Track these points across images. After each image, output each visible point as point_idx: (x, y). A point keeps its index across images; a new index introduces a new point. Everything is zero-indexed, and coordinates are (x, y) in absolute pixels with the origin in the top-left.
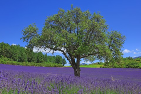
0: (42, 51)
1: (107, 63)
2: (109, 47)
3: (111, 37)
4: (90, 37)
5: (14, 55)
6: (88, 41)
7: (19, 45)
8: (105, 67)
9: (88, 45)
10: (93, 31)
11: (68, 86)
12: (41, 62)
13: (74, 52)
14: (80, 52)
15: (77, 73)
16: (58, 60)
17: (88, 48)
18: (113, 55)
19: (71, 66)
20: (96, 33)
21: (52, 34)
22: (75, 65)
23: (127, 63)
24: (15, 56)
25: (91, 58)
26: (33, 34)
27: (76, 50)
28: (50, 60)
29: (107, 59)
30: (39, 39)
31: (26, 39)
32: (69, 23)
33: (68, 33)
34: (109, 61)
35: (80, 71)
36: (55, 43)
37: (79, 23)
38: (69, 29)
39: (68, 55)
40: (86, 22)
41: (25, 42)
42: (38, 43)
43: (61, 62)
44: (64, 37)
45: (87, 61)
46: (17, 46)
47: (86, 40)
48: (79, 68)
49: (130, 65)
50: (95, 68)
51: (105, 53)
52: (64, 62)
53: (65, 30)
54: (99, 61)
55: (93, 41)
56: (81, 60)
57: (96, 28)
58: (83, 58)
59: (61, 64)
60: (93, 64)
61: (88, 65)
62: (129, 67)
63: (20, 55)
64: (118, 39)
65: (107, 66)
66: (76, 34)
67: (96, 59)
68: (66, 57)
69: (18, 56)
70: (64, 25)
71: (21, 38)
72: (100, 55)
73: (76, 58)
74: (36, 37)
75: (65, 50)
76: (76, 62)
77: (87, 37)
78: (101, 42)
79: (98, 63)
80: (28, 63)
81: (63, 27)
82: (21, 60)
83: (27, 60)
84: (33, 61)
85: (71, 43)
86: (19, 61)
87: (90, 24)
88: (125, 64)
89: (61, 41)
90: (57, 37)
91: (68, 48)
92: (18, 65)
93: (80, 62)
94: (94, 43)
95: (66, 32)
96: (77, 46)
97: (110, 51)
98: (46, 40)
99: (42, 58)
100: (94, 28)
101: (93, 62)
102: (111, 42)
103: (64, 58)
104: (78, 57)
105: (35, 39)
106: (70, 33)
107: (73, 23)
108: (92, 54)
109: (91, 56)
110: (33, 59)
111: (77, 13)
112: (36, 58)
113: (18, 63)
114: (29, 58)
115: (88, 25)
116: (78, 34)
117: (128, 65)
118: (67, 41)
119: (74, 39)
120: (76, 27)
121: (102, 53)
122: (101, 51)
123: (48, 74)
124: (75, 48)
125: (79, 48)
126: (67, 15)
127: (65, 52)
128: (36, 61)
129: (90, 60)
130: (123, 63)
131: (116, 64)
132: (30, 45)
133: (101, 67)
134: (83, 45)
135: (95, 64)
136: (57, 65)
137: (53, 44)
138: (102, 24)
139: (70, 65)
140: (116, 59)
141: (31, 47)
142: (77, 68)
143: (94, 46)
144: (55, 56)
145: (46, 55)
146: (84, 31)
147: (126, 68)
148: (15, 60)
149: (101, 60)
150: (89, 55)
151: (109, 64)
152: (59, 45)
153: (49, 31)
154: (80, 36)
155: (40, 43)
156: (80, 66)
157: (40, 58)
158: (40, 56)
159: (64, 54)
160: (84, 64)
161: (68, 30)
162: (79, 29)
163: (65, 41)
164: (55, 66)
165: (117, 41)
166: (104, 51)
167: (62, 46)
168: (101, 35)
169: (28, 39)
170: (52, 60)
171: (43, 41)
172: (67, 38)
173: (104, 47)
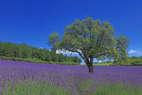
0: (62, 53)
1: (115, 61)
2: (117, 48)
3: (119, 40)
4: (101, 41)
5: (41, 56)
6: (100, 44)
7: (45, 48)
8: (114, 65)
9: (99, 47)
10: (103, 36)
11: (84, 80)
12: (62, 61)
13: (88, 53)
14: (93, 53)
15: (91, 70)
16: (75, 60)
17: (99, 49)
18: (120, 55)
19: (86, 65)
20: (106, 38)
21: (70, 39)
22: (89, 64)
23: (132, 62)
24: (43, 57)
25: (102, 58)
26: (56, 40)
27: (89, 52)
28: (69, 60)
29: (115, 59)
30: (60, 43)
31: (51, 44)
32: (83, 30)
33: (83, 38)
34: (117, 60)
35: (93, 68)
36: (72, 46)
37: (92, 30)
38: (84, 35)
39: (83, 56)
40: (97, 29)
41: (50, 46)
42: (60, 46)
43: (78, 61)
44: (80, 41)
45: (99, 60)
46: (44, 49)
47: (98, 43)
48: (93, 66)
49: (134, 63)
50: (106, 66)
51: (114, 53)
52: (80, 61)
53: (80, 35)
54: (108, 60)
55: (103, 44)
56: (94, 60)
57: (105, 33)
58: (95, 58)
59: (78, 62)
60: (103, 63)
61: (99, 63)
62: (134, 65)
63: (46, 56)
64: (125, 42)
65: (115, 64)
66: (90, 38)
67: (106, 58)
68: (82, 57)
69: (45, 57)
70: (80, 31)
71: (47, 43)
72: (109, 55)
73: (89, 58)
74: (58, 42)
75: (81, 52)
76: (90, 61)
77: (99, 40)
78: (110, 44)
79: (108, 62)
80: (52, 62)
81: (79, 33)
82: (47, 60)
83: (51, 59)
84: (56, 60)
85: (85, 46)
86: (46, 61)
87: (101, 30)
88: (130, 62)
89: (77, 45)
90: (74, 41)
91: (83, 50)
92: (45, 63)
93: (93, 61)
94: (104, 45)
95: (82, 37)
96: (91, 48)
97: (117, 52)
98: (66, 44)
99: (63, 58)
100: (103, 34)
101: (103, 61)
102: (118, 44)
103: (80, 58)
104: (92, 57)
105: (58, 44)
106: (85, 38)
107: (86, 30)
108: (103, 55)
109: (102, 56)
110: (56, 59)
111: (90, 22)
112: (58, 58)
113: (45, 62)
114: (52, 58)
115: (99, 31)
116: (91, 39)
117: (133, 63)
118: (82, 44)
119: (88, 42)
120: (89, 33)
121: (111, 53)
122: (110, 52)
123: (67, 70)
124: (89, 50)
125: (92, 50)
126: (82, 24)
127: (81, 53)
128: (58, 60)
129: (101, 59)
130: (129, 62)
131: (123, 62)
132: (54, 48)
133: (110, 65)
134: (95, 47)
135: (105, 63)
136: (74, 64)
137: (71, 47)
138: (110, 30)
139: (85, 63)
140: (123, 58)
141: (54, 49)
142: (91, 66)
143: (104, 48)
144: (73, 56)
145: (66, 56)
146: (96, 36)
147: (132, 65)
148: (43, 60)
149: (110, 59)
150: (100, 55)
151: (117, 62)
152: (76, 48)
153: (68, 37)
154: (92, 40)
155: (61, 46)
156: (93, 65)
157: (61, 58)
158: (61, 57)
159: (80, 55)
160: (96, 63)
161: (82, 36)
162: (91, 34)
163: (81, 45)
164: (73, 64)
165: (123, 44)
166: (113, 52)
167: (78, 49)
168: (110, 38)
169: (52, 44)
170: (70, 60)
171: (63, 45)
172: (82, 42)
173: (113, 49)
